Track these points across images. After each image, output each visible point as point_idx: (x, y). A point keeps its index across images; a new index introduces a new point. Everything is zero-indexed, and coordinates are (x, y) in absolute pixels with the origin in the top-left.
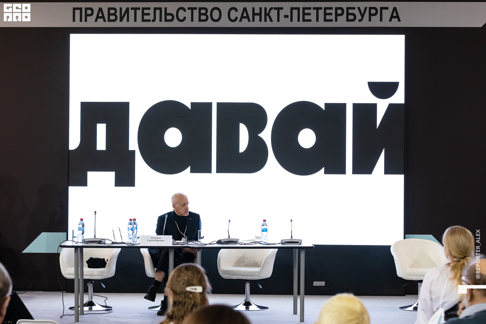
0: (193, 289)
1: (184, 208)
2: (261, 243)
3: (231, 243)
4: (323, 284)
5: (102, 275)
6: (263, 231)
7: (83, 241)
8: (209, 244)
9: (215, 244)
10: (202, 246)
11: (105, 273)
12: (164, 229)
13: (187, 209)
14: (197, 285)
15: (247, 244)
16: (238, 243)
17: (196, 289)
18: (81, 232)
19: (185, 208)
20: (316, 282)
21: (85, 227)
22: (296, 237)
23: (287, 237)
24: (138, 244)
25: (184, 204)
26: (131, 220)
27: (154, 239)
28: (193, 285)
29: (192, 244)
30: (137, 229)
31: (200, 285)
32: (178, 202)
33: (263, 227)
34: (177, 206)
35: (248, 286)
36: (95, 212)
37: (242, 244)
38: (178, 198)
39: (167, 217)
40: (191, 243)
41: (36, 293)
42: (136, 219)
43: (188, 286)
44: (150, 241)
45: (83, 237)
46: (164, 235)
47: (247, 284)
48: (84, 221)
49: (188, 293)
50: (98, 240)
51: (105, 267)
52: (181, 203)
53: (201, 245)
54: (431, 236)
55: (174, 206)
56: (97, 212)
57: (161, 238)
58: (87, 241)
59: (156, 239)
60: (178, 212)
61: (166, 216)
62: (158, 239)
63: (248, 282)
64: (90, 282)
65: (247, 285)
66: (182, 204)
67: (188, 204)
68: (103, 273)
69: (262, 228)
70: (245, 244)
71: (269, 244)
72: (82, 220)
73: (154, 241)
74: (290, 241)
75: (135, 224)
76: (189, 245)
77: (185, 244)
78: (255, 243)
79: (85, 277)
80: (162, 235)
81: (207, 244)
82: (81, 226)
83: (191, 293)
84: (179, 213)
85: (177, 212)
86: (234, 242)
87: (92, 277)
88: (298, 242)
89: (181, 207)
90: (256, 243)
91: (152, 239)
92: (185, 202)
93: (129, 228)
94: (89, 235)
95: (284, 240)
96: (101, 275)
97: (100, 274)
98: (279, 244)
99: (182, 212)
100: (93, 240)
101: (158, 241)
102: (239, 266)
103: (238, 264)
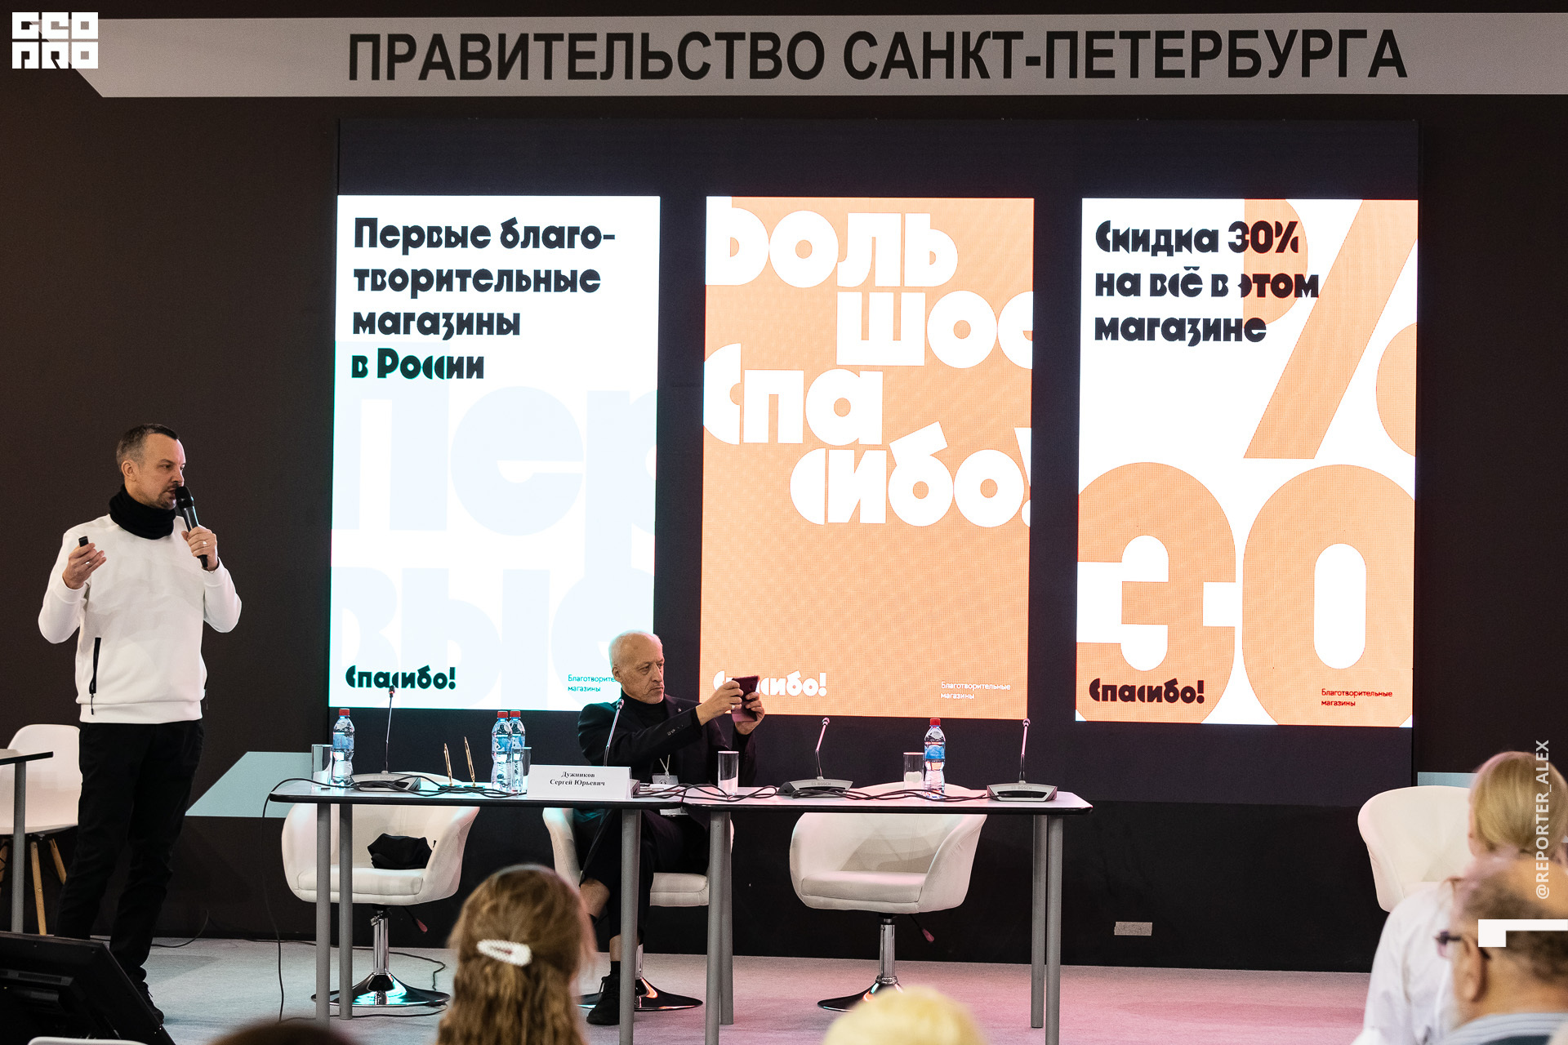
0: (499, 950)
1: (648, 677)
3: (824, 795)
4: (1145, 929)
5: (416, 891)
8: (752, 796)
9: (771, 795)
10: (728, 801)
11: (425, 886)
12: (609, 745)
13: (658, 679)
14: (516, 941)
15: (878, 797)
16: (848, 793)
17: (509, 952)
19: (651, 679)
20: (1123, 923)
24: (523, 792)
25: (647, 665)
27: (573, 779)
28: (506, 938)
29: (698, 796)
31: (524, 942)
32: (627, 659)
34: (625, 671)
35: (888, 933)
37: (858, 798)
38: (627, 646)
39: (621, 707)
40: (692, 792)
41: (224, 945)
44: (560, 783)
47: (887, 926)
49: (481, 962)
50: (395, 779)
51: (424, 867)
52: (638, 663)
53: (726, 799)
55: (615, 672)
57: (593, 776)
58: (360, 783)
59: (578, 778)
60: (629, 692)
62: (584, 779)
63: (889, 921)
64: (378, 912)
65: (884, 930)
66: (642, 665)
67: (659, 664)
68: (419, 885)
70: (869, 798)
71: (948, 797)
73: (570, 783)
74: (1017, 789)
76: (686, 800)
77: (671, 796)
78: (903, 795)
79: (357, 898)
81: (746, 797)
83: (491, 960)
84: (634, 695)
85: (628, 690)
86: (834, 791)
87: (382, 896)
88: (1041, 795)
89: (638, 675)
90: (907, 795)
91: (564, 779)
92: (651, 660)
96: (410, 892)
97: (409, 888)
98: (982, 797)
99: (640, 691)
101: (583, 783)
102: (863, 869)
103: (859, 860)
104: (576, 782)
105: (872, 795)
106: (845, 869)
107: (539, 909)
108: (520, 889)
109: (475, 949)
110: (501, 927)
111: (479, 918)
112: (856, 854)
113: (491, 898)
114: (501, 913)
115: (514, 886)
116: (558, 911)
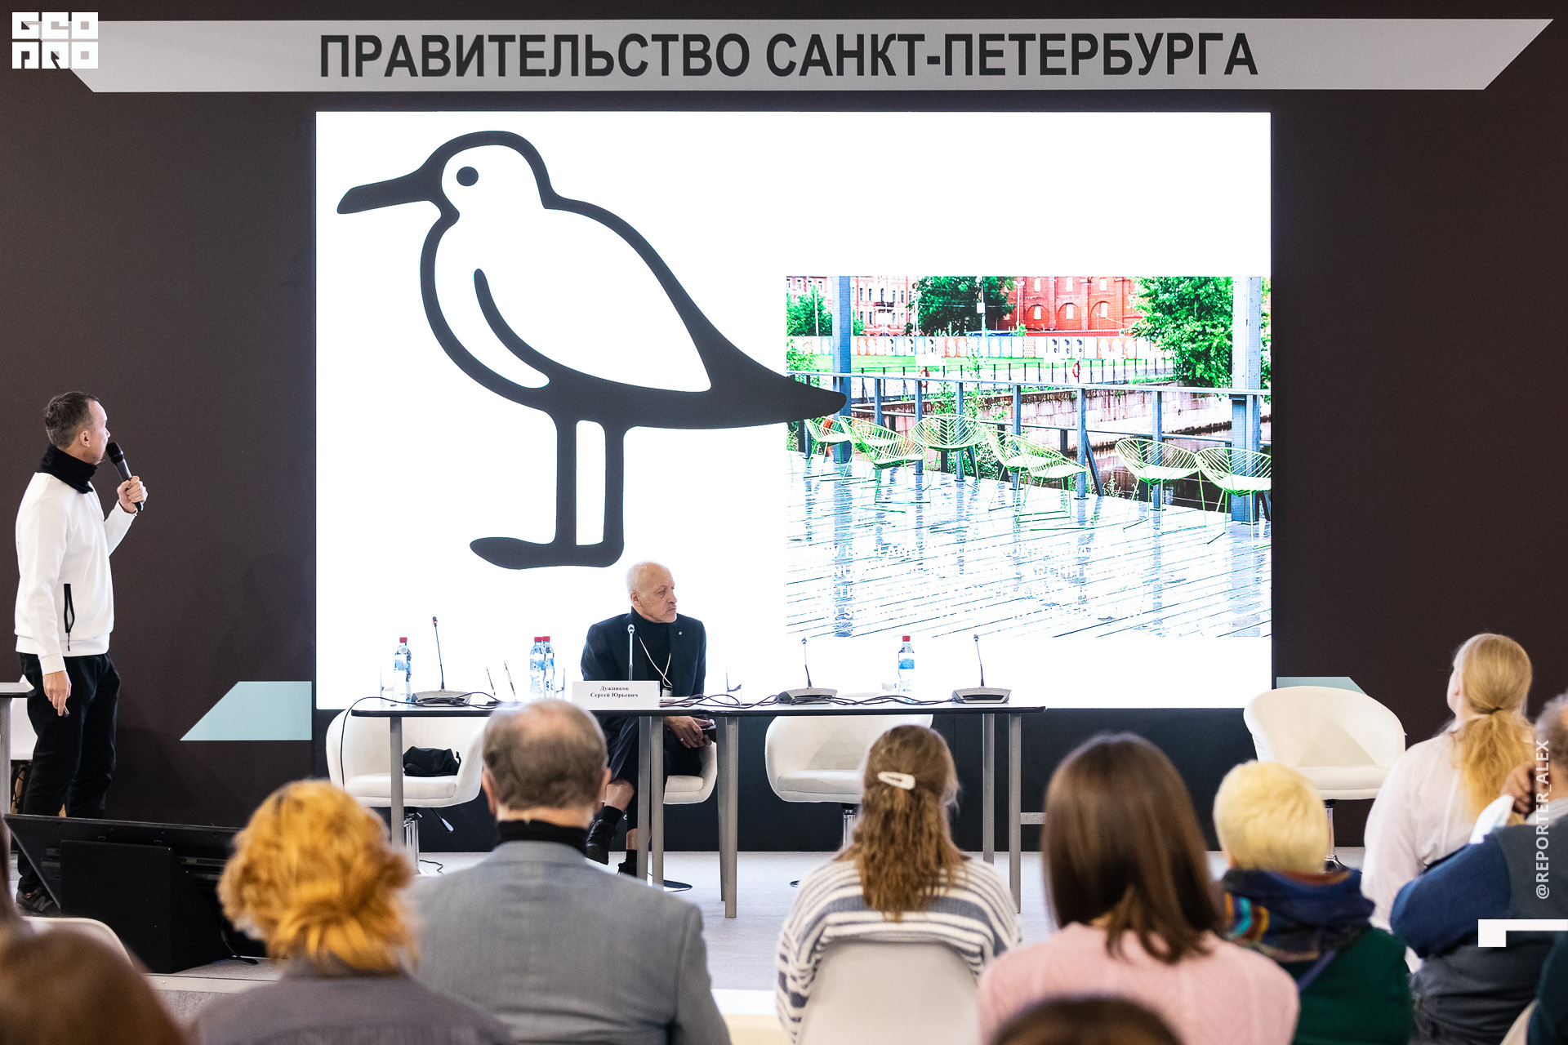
0: (893, 779)
2: (898, 698)
3: (815, 702)
5: (450, 794)
6: (902, 667)
7: (408, 699)
8: (758, 704)
9: (773, 703)
10: (740, 708)
11: (456, 792)
12: (631, 663)
13: (672, 604)
14: (904, 773)
15: (861, 703)
16: (835, 700)
17: (900, 780)
18: (405, 673)
19: (666, 604)
21: (412, 662)
22: (993, 684)
23: (972, 684)
25: (663, 589)
26: (538, 640)
27: (611, 692)
28: (898, 771)
30: (552, 664)
31: (910, 773)
32: (644, 585)
33: (903, 656)
34: (643, 595)
36: (435, 619)
37: (846, 704)
38: (644, 575)
39: (633, 631)
42: (549, 637)
43: (885, 770)
44: (599, 696)
45: (409, 687)
46: (634, 679)
47: (849, 816)
48: (410, 645)
49: (883, 786)
50: (455, 696)
51: (455, 773)
52: (655, 588)
53: (737, 707)
54: (1348, 679)
55: (635, 598)
56: (437, 619)
57: (627, 689)
58: (424, 700)
59: (614, 692)
60: (647, 614)
61: (631, 628)
62: (619, 692)
63: (851, 811)
64: (410, 815)
65: (847, 819)
66: (659, 589)
67: (673, 588)
68: (453, 790)
69: (901, 660)
70: (855, 703)
71: (920, 703)
72: (403, 640)
73: (608, 695)
74: (979, 694)
75: (548, 650)
76: (703, 708)
78: (880, 701)
79: (405, 803)
80: (627, 679)
81: (753, 705)
82: (403, 658)
83: (887, 786)
84: (651, 616)
85: (645, 613)
86: (824, 698)
87: (420, 800)
88: (1000, 697)
89: (656, 598)
90: (884, 700)
91: (603, 692)
92: (667, 584)
93: (532, 662)
94: (426, 683)
95: (960, 691)
96: (445, 795)
97: (442, 793)
98: (951, 701)
99: (657, 613)
100: (439, 696)
101: (619, 696)
102: (824, 768)
103: (821, 760)
104: (614, 695)
105: (858, 701)
106: (810, 768)
107: (920, 751)
108: (907, 738)
109: (876, 778)
110: (894, 763)
111: (878, 757)
112: (817, 755)
113: (887, 744)
114: (894, 754)
115: (903, 735)
116: (932, 752)
